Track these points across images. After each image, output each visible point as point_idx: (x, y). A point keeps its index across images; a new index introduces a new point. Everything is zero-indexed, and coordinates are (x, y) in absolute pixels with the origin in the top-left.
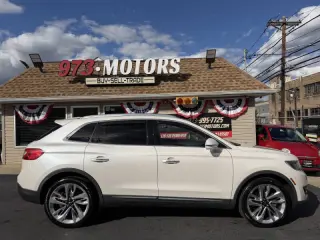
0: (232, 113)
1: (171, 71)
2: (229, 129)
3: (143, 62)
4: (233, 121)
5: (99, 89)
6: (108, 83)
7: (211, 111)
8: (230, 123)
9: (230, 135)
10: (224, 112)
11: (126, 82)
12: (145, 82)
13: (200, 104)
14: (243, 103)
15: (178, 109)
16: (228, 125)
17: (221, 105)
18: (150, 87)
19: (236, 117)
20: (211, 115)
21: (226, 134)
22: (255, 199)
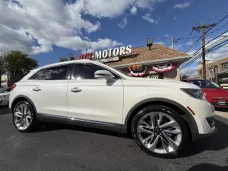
1: (127, 53)
3: (112, 50)
7: (151, 72)
11: (105, 61)
12: (114, 60)
13: (144, 69)
15: (132, 72)
22: (147, 127)
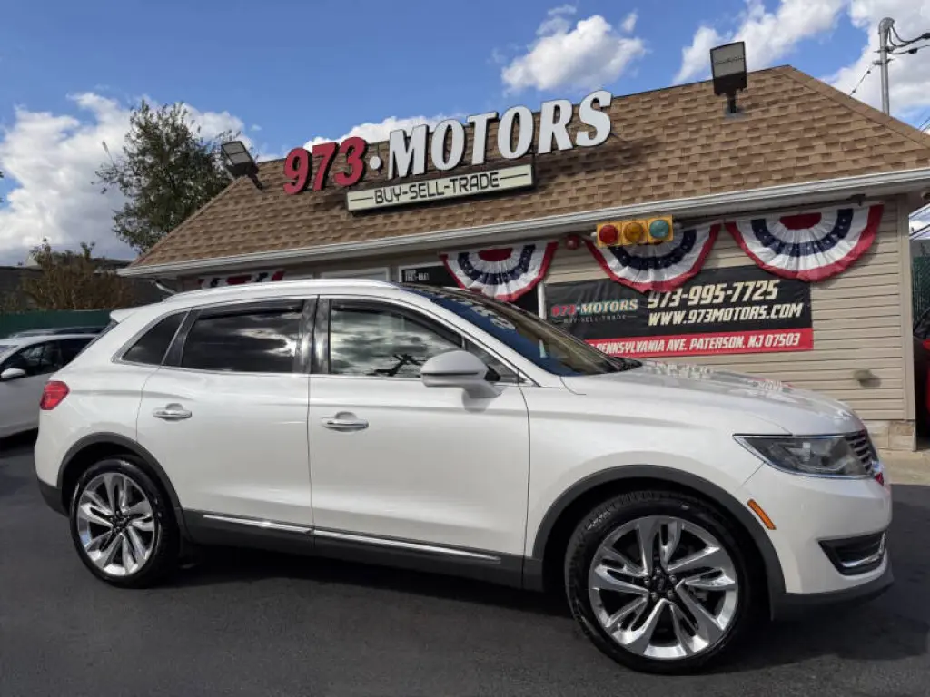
0: (810, 263)
1: (583, 139)
2: (802, 322)
4: (816, 293)
5: (380, 219)
6: (405, 199)
7: (727, 259)
8: (806, 300)
9: (806, 344)
10: (780, 262)
11: (449, 193)
12: (504, 185)
13: (688, 241)
14: (859, 224)
15: (613, 263)
16: (794, 309)
17: (768, 239)
18: (518, 201)
19: (828, 276)
20: (730, 276)
21: (792, 338)
22: (625, 570)
